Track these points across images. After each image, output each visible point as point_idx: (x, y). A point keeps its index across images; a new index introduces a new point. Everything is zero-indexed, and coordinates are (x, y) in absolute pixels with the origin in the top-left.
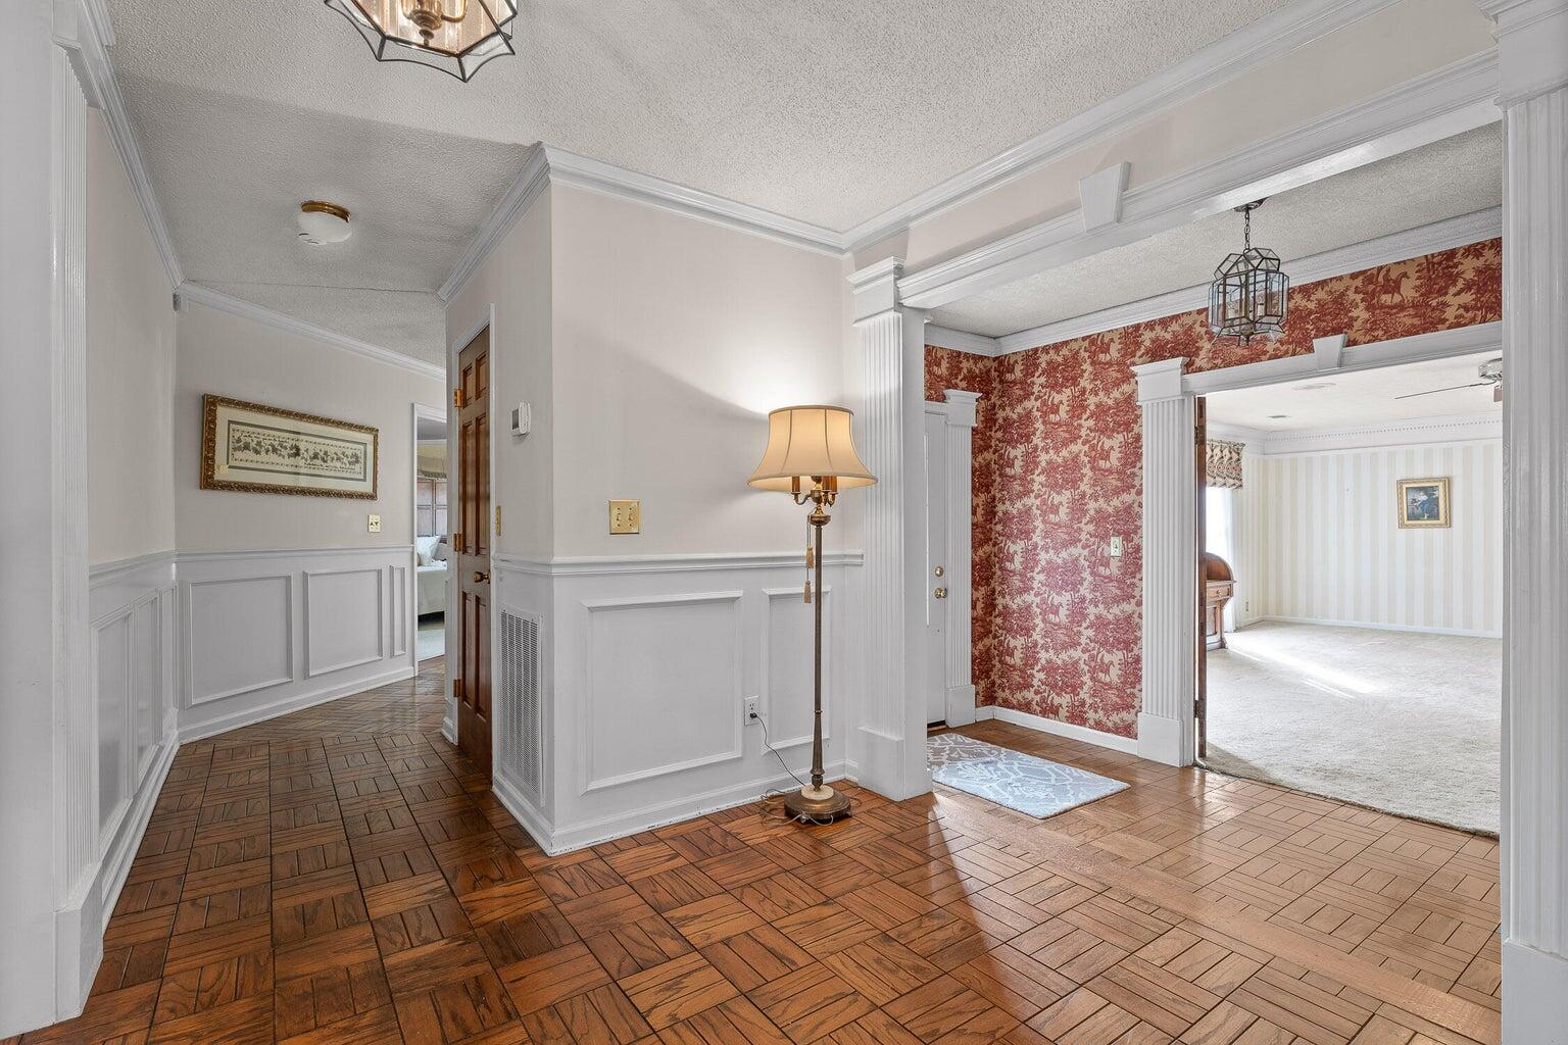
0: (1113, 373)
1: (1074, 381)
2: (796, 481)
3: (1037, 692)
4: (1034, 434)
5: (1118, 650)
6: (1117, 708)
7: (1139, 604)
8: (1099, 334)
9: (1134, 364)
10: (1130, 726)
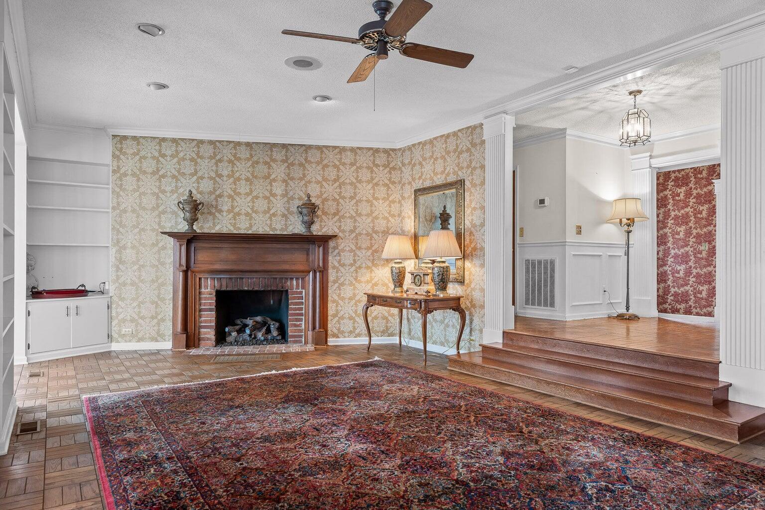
0: (704, 182)
1: (687, 185)
2: (621, 220)
3: (669, 305)
4: (668, 204)
5: (706, 285)
6: (705, 307)
7: (715, 267)
8: (698, 167)
9: (713, 179)
10: (711, 312)
